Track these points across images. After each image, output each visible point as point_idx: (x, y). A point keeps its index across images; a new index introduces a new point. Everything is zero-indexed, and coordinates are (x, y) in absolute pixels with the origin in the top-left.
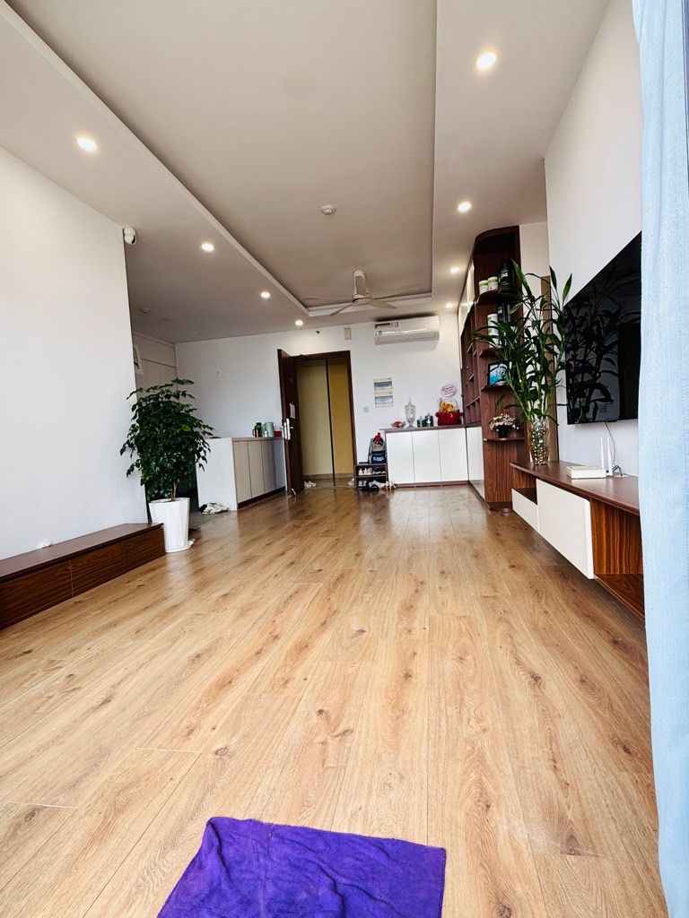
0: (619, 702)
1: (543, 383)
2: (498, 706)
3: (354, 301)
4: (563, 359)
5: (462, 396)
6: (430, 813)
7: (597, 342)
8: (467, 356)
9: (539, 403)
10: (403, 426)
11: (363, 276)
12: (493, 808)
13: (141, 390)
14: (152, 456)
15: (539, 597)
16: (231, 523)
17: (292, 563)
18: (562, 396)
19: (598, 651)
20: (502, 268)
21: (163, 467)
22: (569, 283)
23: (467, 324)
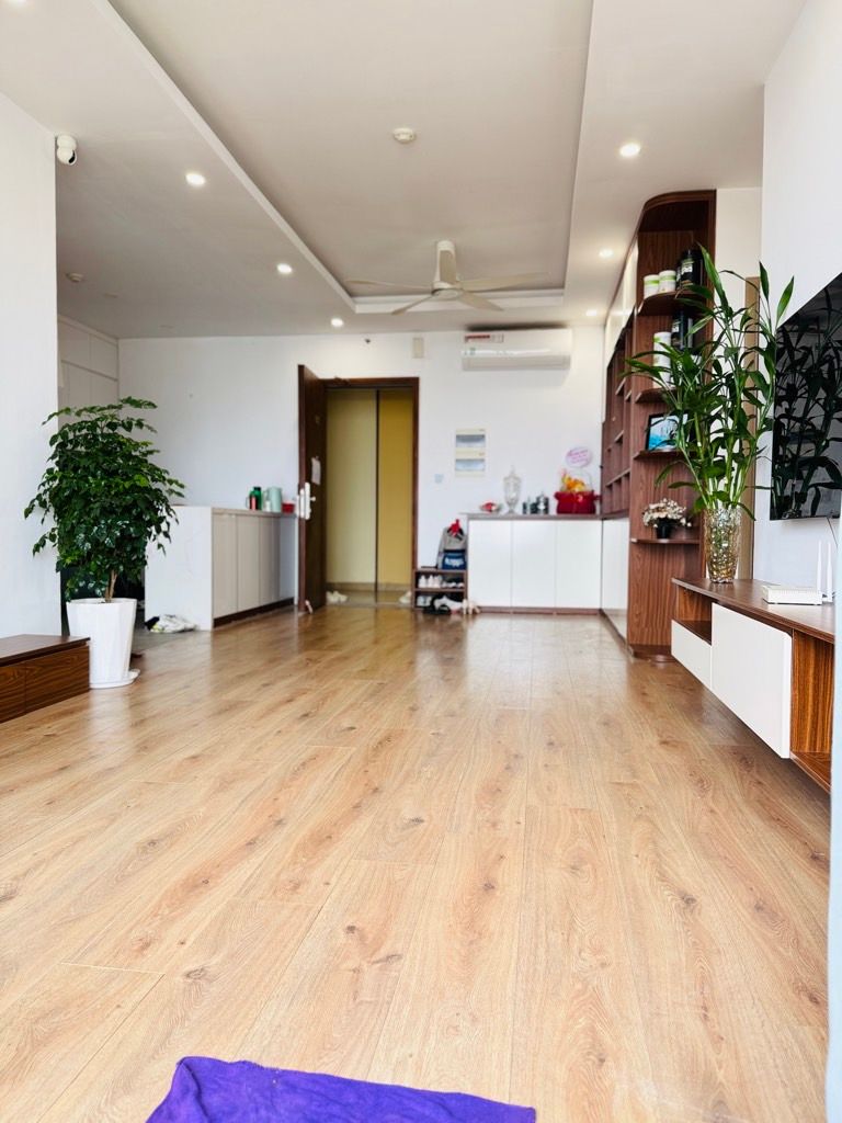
0: (810, 937)
1: (736, 449)
2: (626, 934)
3: (434, 292)
4: (770, 414)
5: (602, 467)
6: (515, 1064)
7: (826, 391)
8: (615, 400)
9: (726, 482)
10: (498, 510)
11: (453, 252)
12: (610, 1063)
13: (68, 410)
14: (79, 523)
15: (703, 790)
16: (200, 649)
17: (306, 715)
18: (764, 473)
19: (786, 869)
20: (684, 257)
21: (96, 543)
22: (788, 292)
23: (621, 345)
